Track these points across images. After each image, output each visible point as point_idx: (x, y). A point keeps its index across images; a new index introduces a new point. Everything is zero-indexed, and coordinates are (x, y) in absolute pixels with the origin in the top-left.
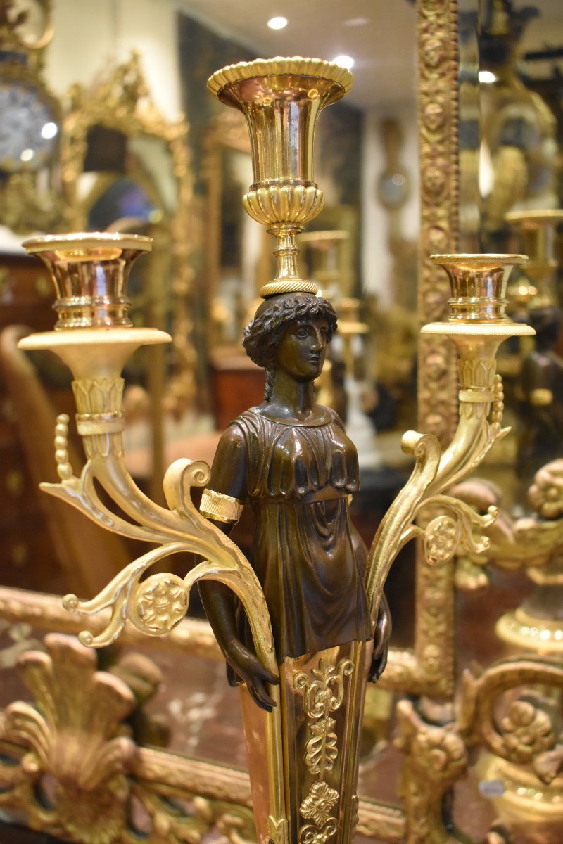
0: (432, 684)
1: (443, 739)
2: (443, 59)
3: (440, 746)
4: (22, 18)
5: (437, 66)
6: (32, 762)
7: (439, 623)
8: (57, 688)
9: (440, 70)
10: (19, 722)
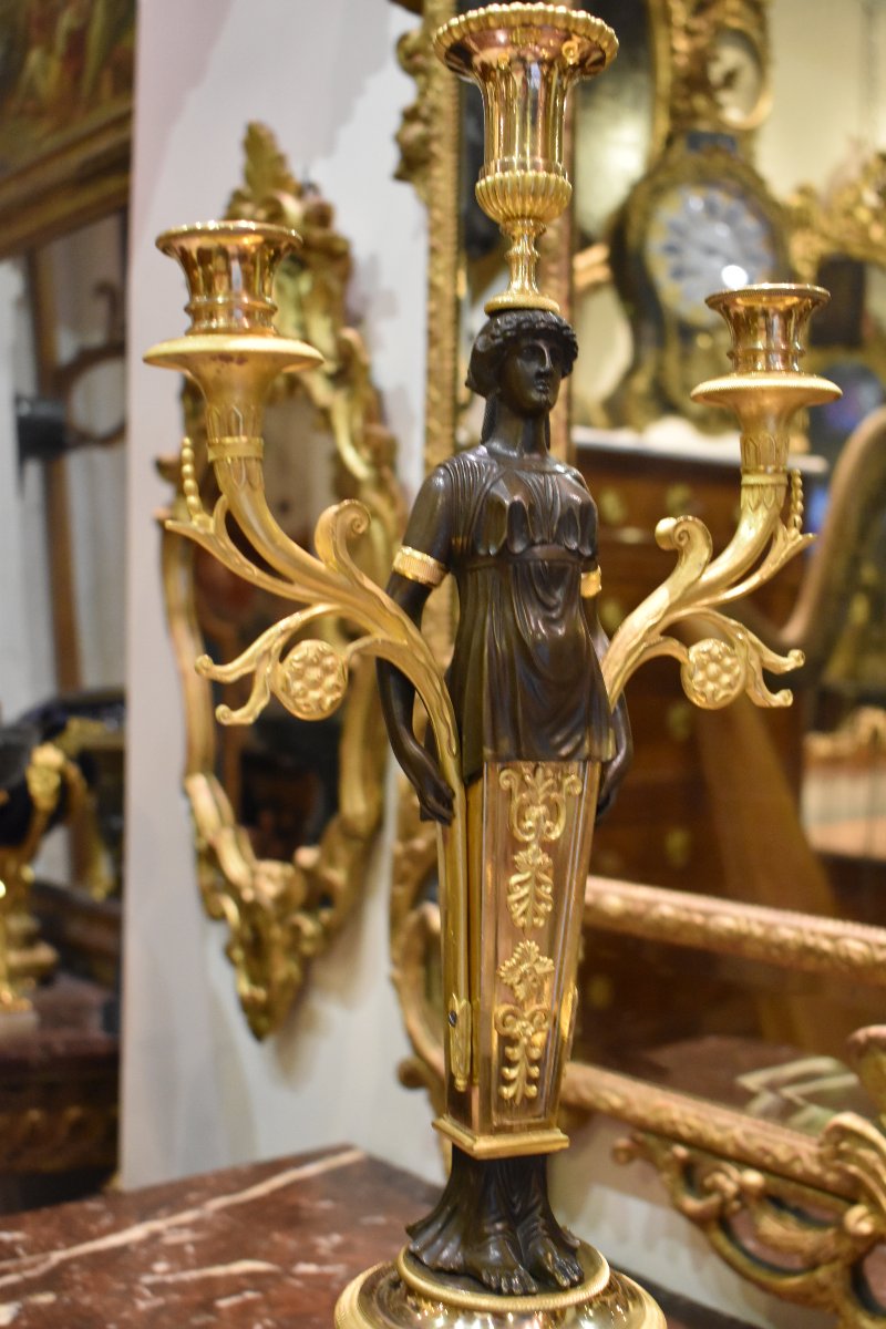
4: (730, 79)
6: (861, 1219)
10: (844, 1146)
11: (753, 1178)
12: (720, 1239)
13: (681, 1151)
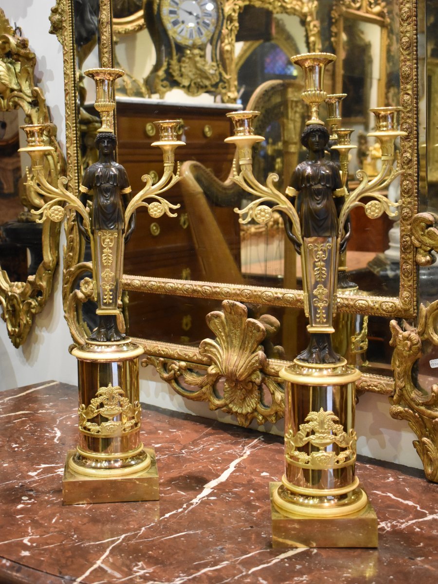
0: (406, 311)
1: (410, 335)
2: (409, 17)
3: (408, 338)
5: (407, 20)
6: (212, 369)
7: (409, 281)
8: (227, 329)
9: (407, 22)
10: (207, 348)
11: (183, 364)
12: (175, 385)
13: (162, 359)
